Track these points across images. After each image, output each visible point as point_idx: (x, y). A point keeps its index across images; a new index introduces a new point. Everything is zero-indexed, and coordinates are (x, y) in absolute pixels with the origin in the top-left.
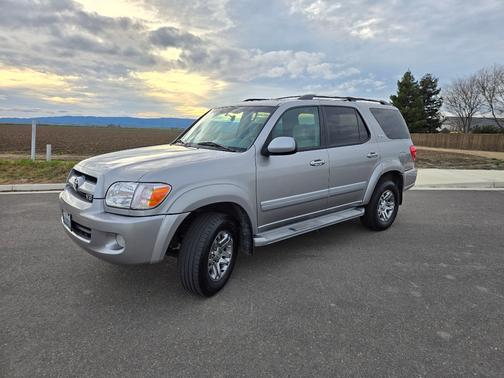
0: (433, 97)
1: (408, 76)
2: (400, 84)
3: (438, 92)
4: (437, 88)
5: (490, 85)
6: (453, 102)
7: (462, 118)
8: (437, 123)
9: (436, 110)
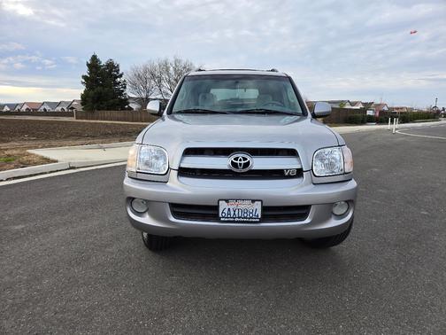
0: (118, 79)
1: (94, 58)
2: (88, 65)
3: (121, 76)
4: (120, 72)
5: (157, 74)
6: (134, 85)
7: (143, 99)
8: (126, 101)
9: (123, 91)
